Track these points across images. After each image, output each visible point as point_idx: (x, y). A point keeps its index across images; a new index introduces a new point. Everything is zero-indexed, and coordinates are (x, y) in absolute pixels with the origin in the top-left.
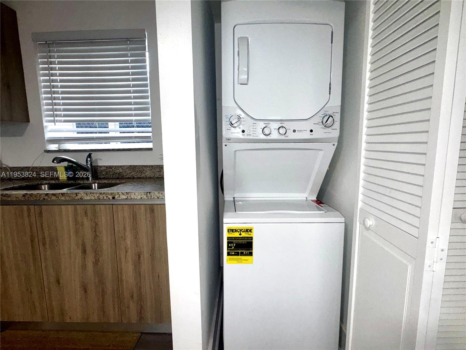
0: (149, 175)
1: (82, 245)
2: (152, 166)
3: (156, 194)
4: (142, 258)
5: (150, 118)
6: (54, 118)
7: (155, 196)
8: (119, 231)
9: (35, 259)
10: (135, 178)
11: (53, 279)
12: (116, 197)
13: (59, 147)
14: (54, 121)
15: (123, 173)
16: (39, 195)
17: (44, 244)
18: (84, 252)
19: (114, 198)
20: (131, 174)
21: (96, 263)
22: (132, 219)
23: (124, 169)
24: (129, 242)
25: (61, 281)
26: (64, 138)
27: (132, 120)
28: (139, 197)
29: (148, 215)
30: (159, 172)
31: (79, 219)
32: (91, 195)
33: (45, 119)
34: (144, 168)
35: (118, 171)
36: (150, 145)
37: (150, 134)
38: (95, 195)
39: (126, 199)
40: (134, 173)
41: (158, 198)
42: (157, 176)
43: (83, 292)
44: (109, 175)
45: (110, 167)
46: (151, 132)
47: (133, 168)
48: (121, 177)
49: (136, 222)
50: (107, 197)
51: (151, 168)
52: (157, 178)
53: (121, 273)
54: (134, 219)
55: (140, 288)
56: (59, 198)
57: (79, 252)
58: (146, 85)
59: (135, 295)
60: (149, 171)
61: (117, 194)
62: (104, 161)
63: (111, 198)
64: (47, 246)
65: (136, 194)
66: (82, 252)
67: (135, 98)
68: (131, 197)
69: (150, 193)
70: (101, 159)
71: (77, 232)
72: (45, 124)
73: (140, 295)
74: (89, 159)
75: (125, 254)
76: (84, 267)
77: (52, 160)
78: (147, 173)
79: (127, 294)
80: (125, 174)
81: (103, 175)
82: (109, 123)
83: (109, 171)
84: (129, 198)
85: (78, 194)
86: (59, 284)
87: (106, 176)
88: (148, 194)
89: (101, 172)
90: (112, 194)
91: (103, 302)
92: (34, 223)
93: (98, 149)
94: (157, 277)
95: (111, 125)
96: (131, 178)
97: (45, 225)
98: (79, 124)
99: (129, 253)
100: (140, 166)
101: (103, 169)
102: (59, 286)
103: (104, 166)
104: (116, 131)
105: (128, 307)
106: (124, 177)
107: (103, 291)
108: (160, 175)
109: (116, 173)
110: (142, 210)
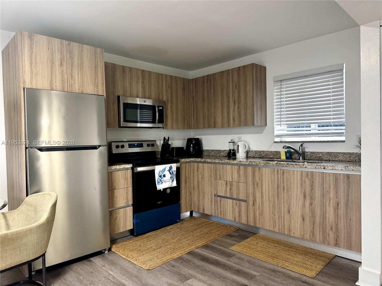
0: (342, 159)
1: (304, 193)
2: (344, 153)
3: (352, 168)
4: (340, 205)
5: (344, 120)
6: (281, 123)
7: (351, 169)
8: (326, 187)
9: (278, 197)
10: (331, 161)
11: (286, 210)
12: (326, 168)
13: (281, 140)
14: (281, 125)
15: (322, 157)
16: (284, 164)
17: (284, 190)
18: (305, 197)
19: (324, 168)
20: (328, 158)
21: (311, 204)
22: (335, 182)
23: (323, 154)
24: (332, 195)
25: (290, 212)
26: (285, 134)
27: (330, 122)
28: (340, 169)
29: (345, 180)
30: (349, 157)
31: (304, 178)
32: (311, 166)
33: (275, 123)
34: (338, 154)
35: (319, 156)
36: (343, 138)
37: (344, 131)
38: (314, 166)
39: (332, 169)
40: (330, 157)
41: (353, 170)
42: (348, 160)
43: (302, 220)
44: (313, 158)
45: (314, 153)
46: (345, 130)
47: (329, 154)
48: (320, 160)
49: (337, 184)
50: (321, 167)
51: (343, 154)
52: (348, 161)
53: (326, 213)
54: (336, 182)
55: (337, 224)
56: (294, 166)
57: (302, 197)
58: (342, 99)
59: (334, 228)
60: (342, 156)
61: (326, 166)
62: (309, 149)
63: (323, 168)
64: (285, 191)
65: (339, 167)
66: (303, 197)
67: (334, 107)
68: (335, 168)
69: (347, 167)
70: (307, 148)
71: (302, 185)
72: (275, 126)
73: (337, 229)
74: (301, 147)
75: (329, 202)
76: (304, 205)
77: (283, 147)
78: (340, 158)
79: (328, 227)
80: (324, 158)
81: (308, 157)
82: (312, 125)
83: (313, 155)
84: (334, 169)
85: (304, 165)
86: (289, 213)
87: (310, 158)
88: (346, 167)
89: (307, 156)
90: (323, 166)
91: (313, 228)
92: (280, 178)
93: (306, 141)
94: (349, 219)
95: (313, 126)
96: (327, 160)
97: (285, 180)
98: (289, 126)
99: (331, 201)
100: (335, 153)
101: (308, 153)
102: (289, 214)
103: (310, 152)
104: (315, 130)
105: (329, 235)
106: (323, 160)
107: (314, 222)
108: (350, 160)
109: (317, 157)
110: (342, 176)
